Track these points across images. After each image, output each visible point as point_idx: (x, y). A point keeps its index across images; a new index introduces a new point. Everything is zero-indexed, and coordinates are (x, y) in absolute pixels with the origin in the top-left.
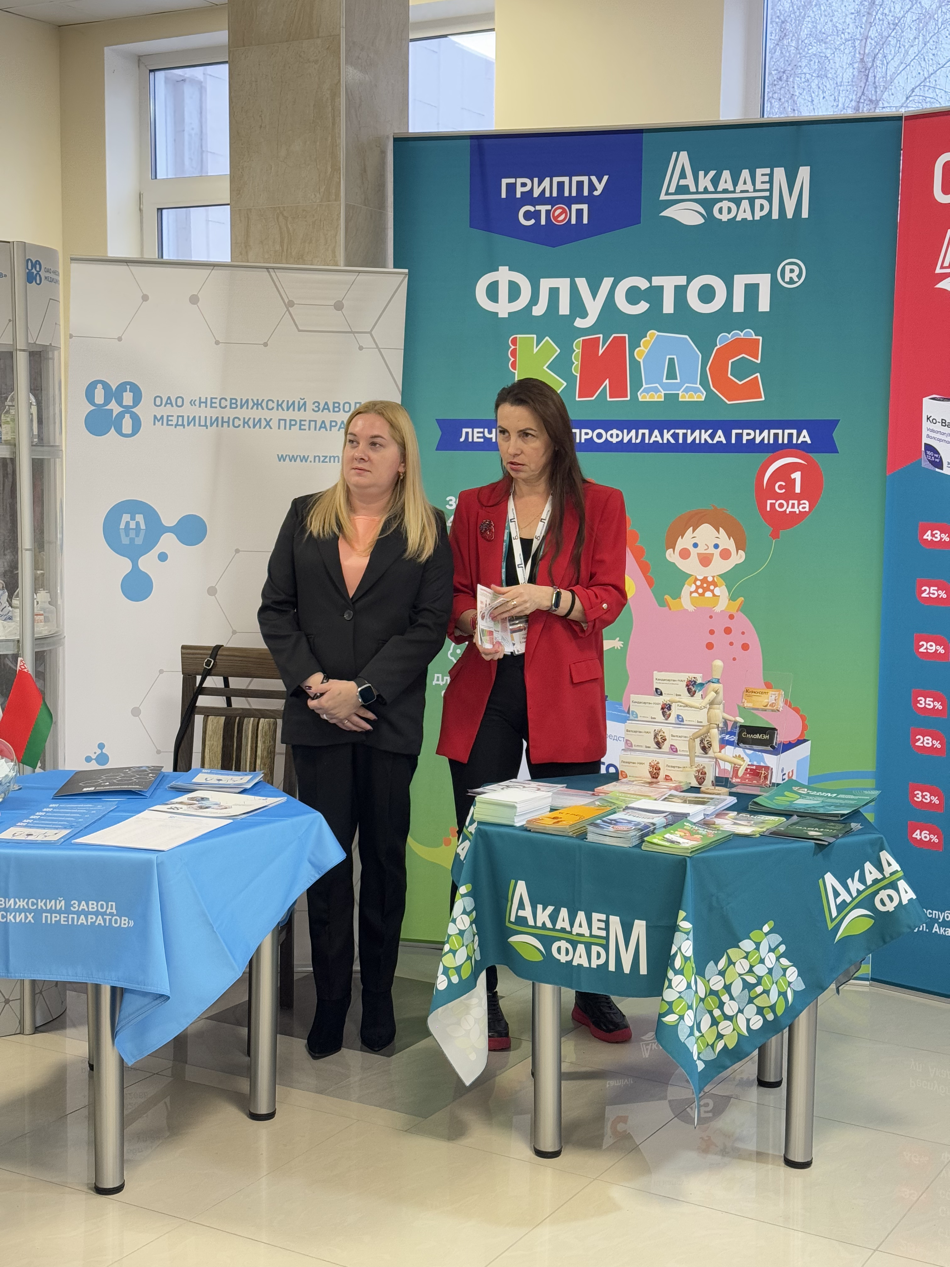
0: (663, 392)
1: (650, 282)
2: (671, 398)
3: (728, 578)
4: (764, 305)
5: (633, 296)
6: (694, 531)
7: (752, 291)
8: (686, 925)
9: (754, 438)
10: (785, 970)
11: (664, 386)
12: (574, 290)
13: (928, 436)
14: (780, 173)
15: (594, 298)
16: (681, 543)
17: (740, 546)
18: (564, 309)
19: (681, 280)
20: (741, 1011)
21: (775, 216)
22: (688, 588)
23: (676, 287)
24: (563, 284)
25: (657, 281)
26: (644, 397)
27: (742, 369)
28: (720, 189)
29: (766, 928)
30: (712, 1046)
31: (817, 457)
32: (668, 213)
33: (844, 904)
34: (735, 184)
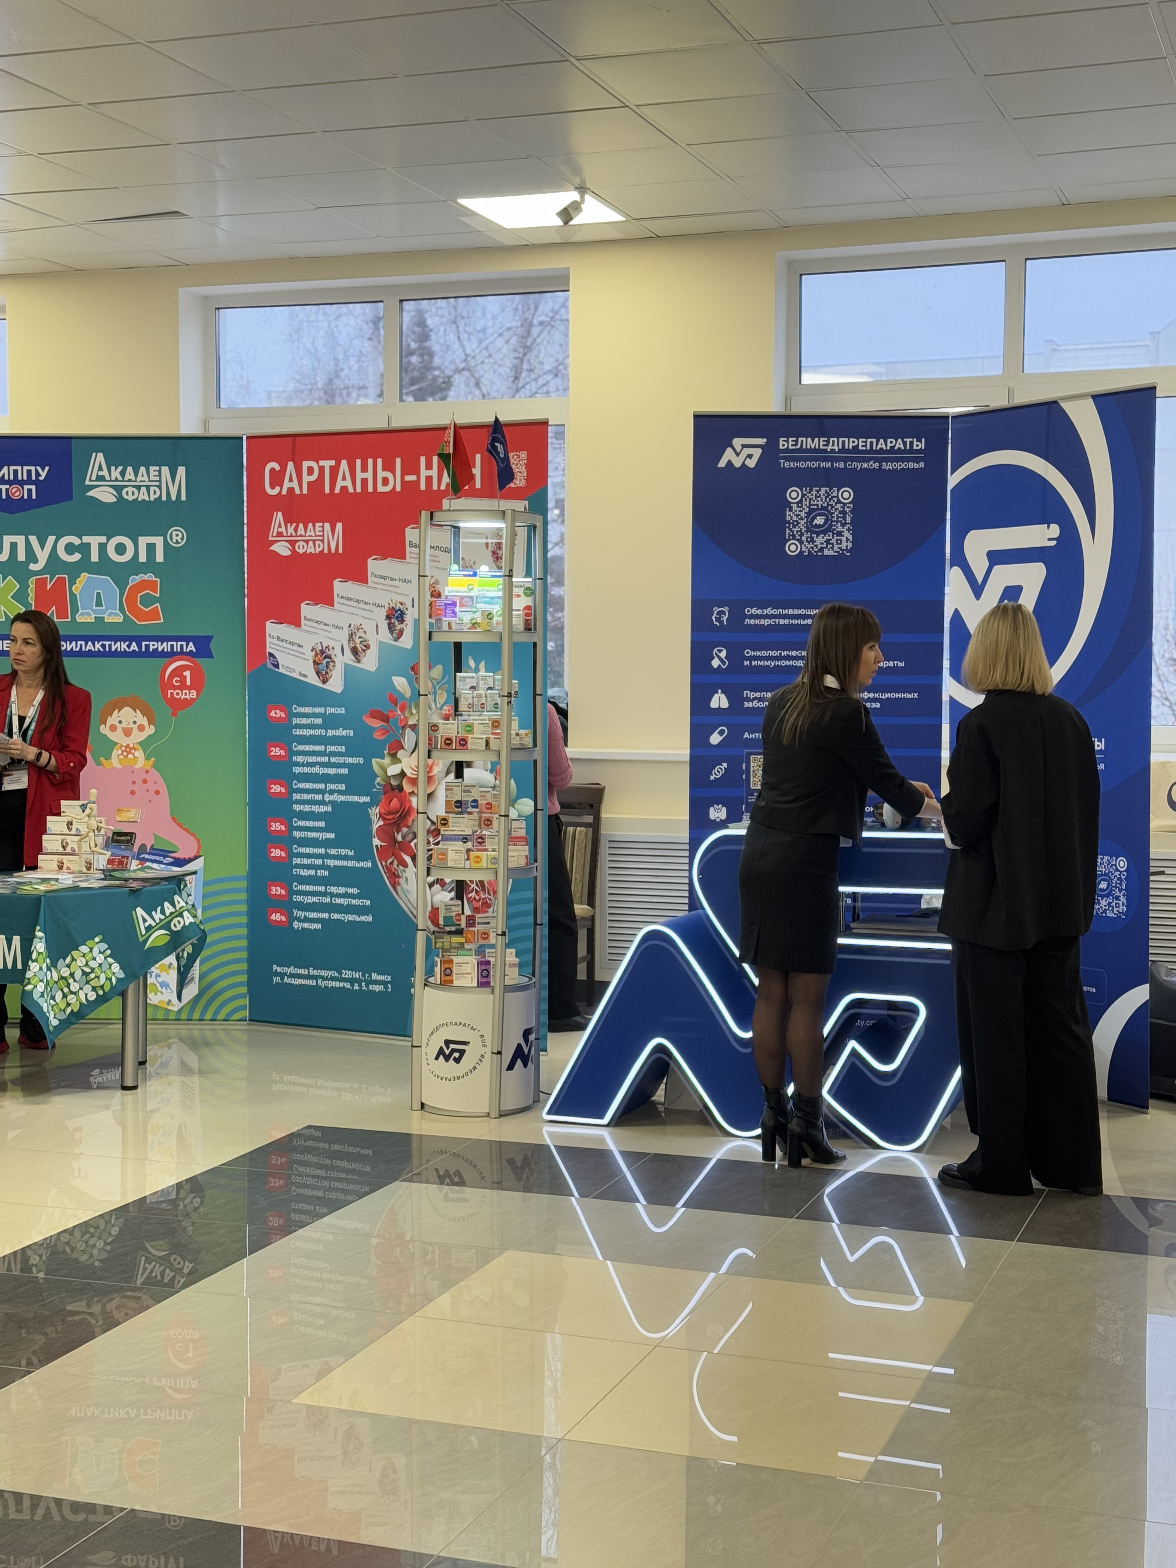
0: (94, 616)
1: (82, 540)
2: (100, 620)
3: (143, 744)
4: (160, 558)
5: (70, 549)
6: (119, 712)
7: (151, 548)
8: (39, 934)
9: (158, 648)
10: (110, 965)
11: (94, 612)
12: (28, 543)
13: (270, 647)
14: (165, 470)
15: (42, 549)
16: (110, 721)
17: (150, 722)
18: (21, 557)
19: (103, 539)
20: (81, 989)
21: (164, 498)
22: (116, 753)
23: (100, 544)
24: (20, 540)
25: (86, 539)
26: (80, 619)
27: (148, 600)
28: (126, 479)
29: (97, 939)
30: (64, 1010)
31: (202, 662)
32: (90, 493)
33: (150, 926)
34: (136, 476)
